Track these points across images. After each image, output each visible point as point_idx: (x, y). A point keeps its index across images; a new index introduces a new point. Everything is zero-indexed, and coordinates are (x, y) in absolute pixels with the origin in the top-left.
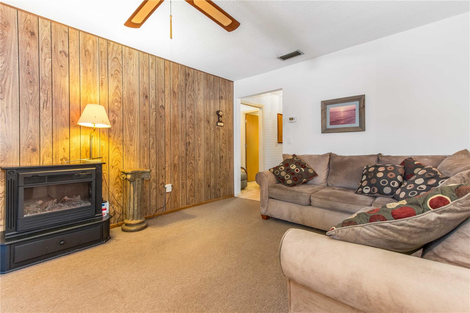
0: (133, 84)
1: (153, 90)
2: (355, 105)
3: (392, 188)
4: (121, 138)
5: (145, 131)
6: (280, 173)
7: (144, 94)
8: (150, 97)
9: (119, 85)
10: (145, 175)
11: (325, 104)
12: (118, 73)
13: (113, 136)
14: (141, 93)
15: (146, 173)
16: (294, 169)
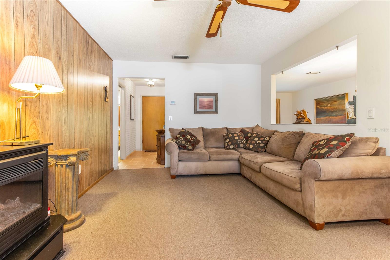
0: (48, 37)
1: (65, 51)
2: (212, 99)
3: (244, 144)
4: (37, 109)
5: (59, 101)
6: (181, 142)
7: (58, 54)
8: (63, 59)
9: (35, 33)
10: (84, 155)
11: (197, 95)
12: (34, 16)
13: (30, 105)
14: (56, 51)
15: (85, 153)
16: (189, 139)
